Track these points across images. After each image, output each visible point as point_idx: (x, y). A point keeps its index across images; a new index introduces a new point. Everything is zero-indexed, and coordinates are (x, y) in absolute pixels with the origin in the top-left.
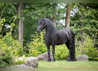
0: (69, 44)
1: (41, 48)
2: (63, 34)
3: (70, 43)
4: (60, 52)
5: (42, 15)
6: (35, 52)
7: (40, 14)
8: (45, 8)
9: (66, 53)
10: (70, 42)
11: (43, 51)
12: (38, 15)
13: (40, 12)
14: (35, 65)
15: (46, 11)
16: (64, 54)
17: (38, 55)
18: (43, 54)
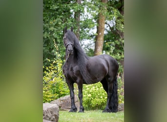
0: (108, 83)
1: (57, 88)
2: (98, 64)
3: (110, 81)
4: (90, 95)
5: (56, 29)
6: (47, 94)
7: (52, 28)
8: (61, 18)
9: (101, 97)
10: (109, 79)
11: (62, 93)
12: (50, 29)
13: (52, 25)
14: (54, 117)
15: (62, 23)
16: (98, 100)
17: (52, 100)
18: (61, 98)
